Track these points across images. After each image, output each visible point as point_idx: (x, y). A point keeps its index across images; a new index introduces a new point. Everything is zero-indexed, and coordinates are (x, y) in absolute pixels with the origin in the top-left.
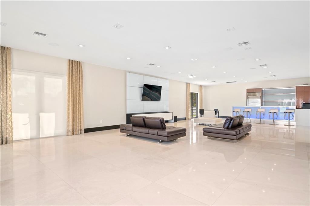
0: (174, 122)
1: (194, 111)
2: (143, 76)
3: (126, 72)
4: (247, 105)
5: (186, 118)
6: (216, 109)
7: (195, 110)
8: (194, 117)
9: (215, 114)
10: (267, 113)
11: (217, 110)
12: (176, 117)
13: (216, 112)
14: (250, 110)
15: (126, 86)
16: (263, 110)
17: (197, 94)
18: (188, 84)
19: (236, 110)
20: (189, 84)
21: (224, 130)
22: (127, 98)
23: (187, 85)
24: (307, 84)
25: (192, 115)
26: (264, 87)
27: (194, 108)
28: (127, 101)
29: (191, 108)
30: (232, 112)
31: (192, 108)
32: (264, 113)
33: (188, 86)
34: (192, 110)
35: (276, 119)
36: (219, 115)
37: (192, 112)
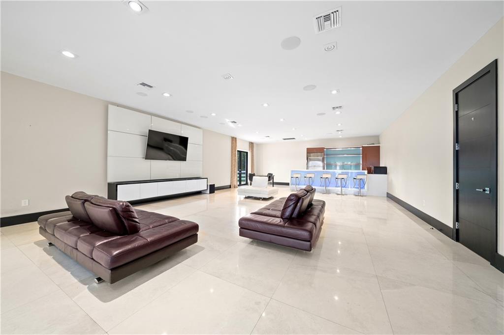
0: (210, 193)
1: (242, 175)
2: (150, 116)
3: (106, 105)
4: (307, 169)
5: (230, 186)
6: (270, 174)
7: (244, 173)
8: (242, 183)
9: (269, 180)
10: (333, 180)
11: (272, 174)
12: (214, 185)
13: (270, 177)
14: (312, 176)
15: (106, 130)
16: (329, 176)
17: (247, 153)
18: (234, 140)
19: (295, 176)
20: (236, 138)
21: (284, 227)
22: (109, 153)
23: (232, 140)
24: (374, 144)
25: (240, 181)
26: (326, 146)
27: (242, 172)
28: (109, 158)
29: (238, 172)
30: (290, 177)
31: (240, 171)
32: (330, 179)
33: (234, 142)
34: (240, 174)
35: (344, 187)
36: (274, 181)
37: (240, 177)
